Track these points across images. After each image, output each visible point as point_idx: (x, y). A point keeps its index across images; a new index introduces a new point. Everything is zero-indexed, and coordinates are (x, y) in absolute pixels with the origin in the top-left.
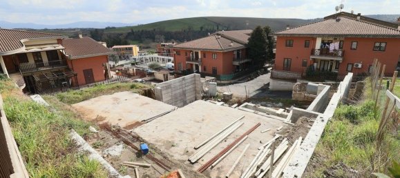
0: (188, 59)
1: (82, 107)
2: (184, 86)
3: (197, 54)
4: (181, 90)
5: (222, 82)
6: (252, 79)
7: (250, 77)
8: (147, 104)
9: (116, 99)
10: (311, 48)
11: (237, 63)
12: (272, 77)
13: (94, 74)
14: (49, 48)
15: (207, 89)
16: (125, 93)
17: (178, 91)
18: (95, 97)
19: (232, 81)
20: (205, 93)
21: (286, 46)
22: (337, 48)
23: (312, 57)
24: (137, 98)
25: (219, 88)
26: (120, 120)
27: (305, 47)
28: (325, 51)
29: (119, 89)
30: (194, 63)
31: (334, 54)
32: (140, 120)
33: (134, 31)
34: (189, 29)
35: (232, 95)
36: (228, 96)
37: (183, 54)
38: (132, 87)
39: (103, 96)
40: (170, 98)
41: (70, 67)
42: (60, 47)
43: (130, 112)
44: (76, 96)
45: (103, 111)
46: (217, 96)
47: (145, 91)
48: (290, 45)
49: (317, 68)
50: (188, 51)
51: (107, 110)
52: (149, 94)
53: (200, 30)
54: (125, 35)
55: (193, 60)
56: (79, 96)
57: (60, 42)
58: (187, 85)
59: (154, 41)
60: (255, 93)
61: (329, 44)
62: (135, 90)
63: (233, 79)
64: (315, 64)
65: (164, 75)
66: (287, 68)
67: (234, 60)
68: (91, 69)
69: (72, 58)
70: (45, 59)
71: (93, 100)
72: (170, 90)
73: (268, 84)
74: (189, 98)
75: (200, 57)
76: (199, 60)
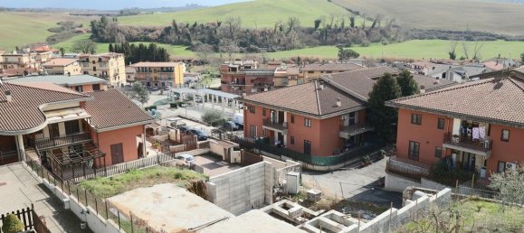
0: (267, 122)
2: (247, 179)
3: (281, 115)
4: (243, 185)
5: (317, 168)
6: (366, 165)
7: (364, 161)
8: (196, 205)
9: (157, 195)
10: (446, 131)
11: (345, 135)
12: (390, 170)
13: (124, 151)
14: (71, 116)
15: (285, 182)
17: (239, 187)
18: (130, 190)
19: (332, 167)
20: (281, 188)
21: (412, 122)
22: (483, 136)
23: (445, 146)
24: (183, 195)
25: (307, 178)
26: (163, 225)
27: (439, 127)
28: (466, 139)
29: (158, 177)
30: (277, 131)
31: (477, 144)
32: (187, 228)
33: (178, 23)
34: (291, 24)
35: (320, 194)
36: (313, 196)
38: (177, 176)
39: (140, 189)
40: (227, 196)
41: (95, 142)
42: (84, 114)
43: (175, 216)
44: (106, 186)
45: (142, 212)
46: (299, 194)
47: (194, 183)
48: (418, 123)
49: (458, 162)
50: (266, 109)
51: (147, 208)
52: (199, 189)
53: (313, 26)
54: (159, 33)
55: (274, 125)
56: (110, 187)
57: (82, 105)
58: (252, 177)
59: (216, 50)
60: (360, 192)
61: (471, 128)
62: (180, 182)
63: (335, 163)
64: (454, 156)
65: (225, 150)
66: (413, 155)
67: (342, 128)
68: (121, 144)
69: (100, 131)
70: (62, 131)
71: (128, 194)
72: (227, 186)
73: (382, 180)
74: (255, 195)
75: (285, 120)
76: (284, 125)
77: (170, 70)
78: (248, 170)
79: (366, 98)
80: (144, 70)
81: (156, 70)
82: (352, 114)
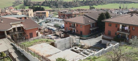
0: (70, 26)
1: (31, 48)
2: (65, 41)
3: (74, 24)
4: (64, 43)
5: (84, 38)
7: (96, 36)
8: (52, 48)
9: (42, 46)
10: (118, 28)
11: (91, 29)
12: (103, 38)
13: (33, 35)
14: (19, 26)
15: (75, 42)
16: (45, 43)
19: (88, 38)
20: (74, 43)
21: (109, 26)
22: (128, 29)
23: (118, 32)
24: (49, 46)
25: (81, 41)
26: (44, 54)
27: (116, 27)
28: (123, 30)
29: (42, 41)
30: (73, 29)
31: (126, 31)
32: (50, 54)
36: (83, 45)
37: (68, 24)
39: (37, 44)
40: (60, 46)
41: (25, 32)
42: (22, 25)
43: (46, 51)
44: (28, 44)
45: (38, 50)
46: (79, 45)
47: (51, 43)
48: (111, 26)
49: (121, 36)
50: (70, 23)
51: (39, 50)
52: (53, 44)
54: (42, 3)
55: (72, 27)
56: (30, 44)
57: (21, 23)
58: (67, 41)
59: (57, 7)
60: (95, 44)
61: (125, 27)
62: (48, 42)
63: (88, 37)
64: (120, 34)
65: (60, 34)
66: (109, 34)
68: (32, 33)
69: (26, 29)
70: (17, 30)
71: (34, 46)
72: (60, 43)
73: (101, 41)
74: (67, 46)
75: (75, 26)
76: (75, 27)
77: (45, 13)
78: (65, 39)
79: (97, 20)
80: (38, 13)
81: (41, 13)
82: (93, 24)
